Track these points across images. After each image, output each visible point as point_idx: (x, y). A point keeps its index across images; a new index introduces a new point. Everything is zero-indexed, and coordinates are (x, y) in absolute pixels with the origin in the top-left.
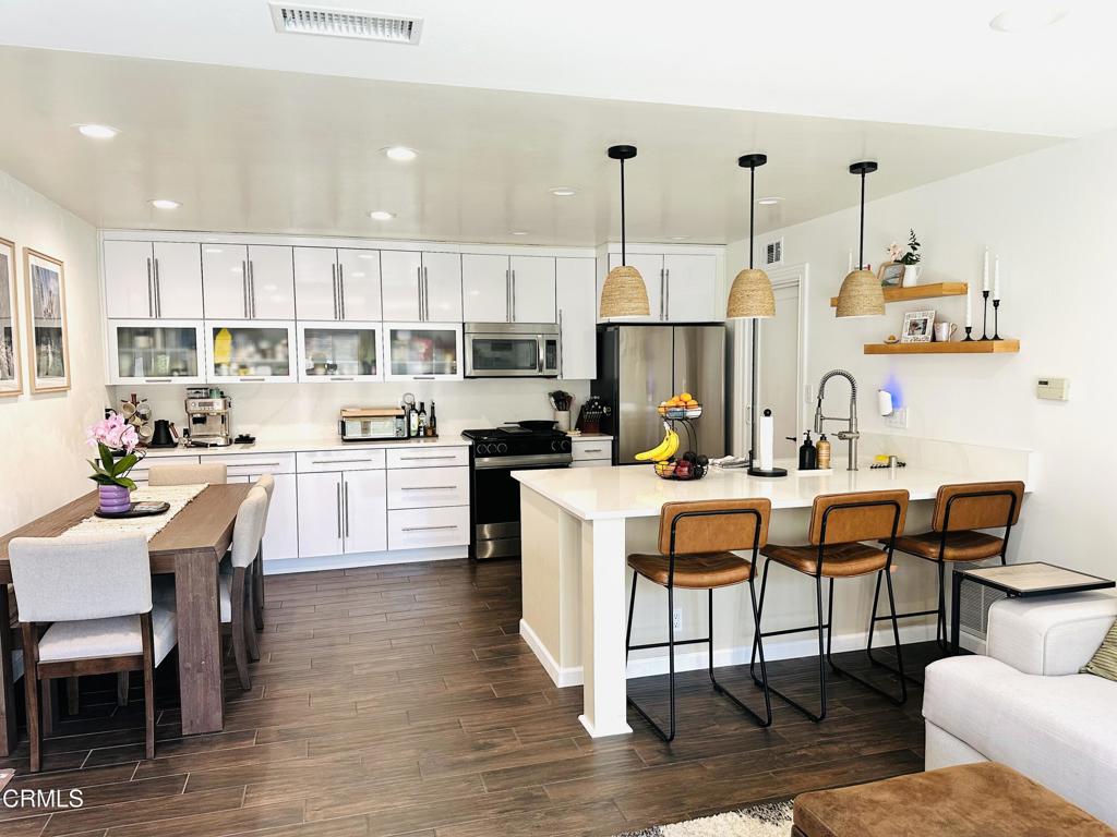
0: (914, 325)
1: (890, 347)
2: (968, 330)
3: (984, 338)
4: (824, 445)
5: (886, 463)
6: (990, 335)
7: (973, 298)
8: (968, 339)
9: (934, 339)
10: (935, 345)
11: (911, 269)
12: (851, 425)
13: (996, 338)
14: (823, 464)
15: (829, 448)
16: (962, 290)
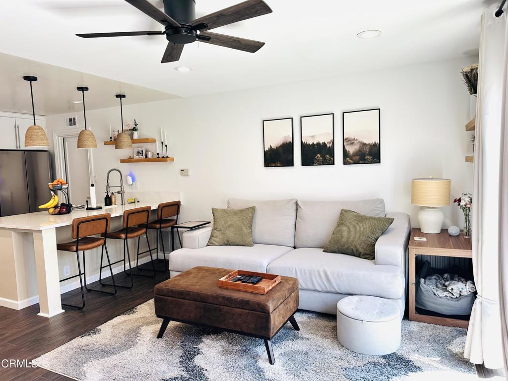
0: (138, 152)
1: (130, 160)
2: (158, 154)
3: (163, 157)
4: (113, 196)
5: (133, 201)
6: (165, 156)
7: (158, 143)
8: (158, 157)
9: (146, 157)
10: (147, 159)
11: (135, 133)
12: (121, 188)
13: (167, 157)
14: (113, 203)
15: (115, 197)
16: (154, 141)
